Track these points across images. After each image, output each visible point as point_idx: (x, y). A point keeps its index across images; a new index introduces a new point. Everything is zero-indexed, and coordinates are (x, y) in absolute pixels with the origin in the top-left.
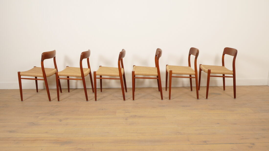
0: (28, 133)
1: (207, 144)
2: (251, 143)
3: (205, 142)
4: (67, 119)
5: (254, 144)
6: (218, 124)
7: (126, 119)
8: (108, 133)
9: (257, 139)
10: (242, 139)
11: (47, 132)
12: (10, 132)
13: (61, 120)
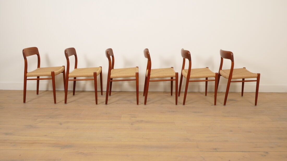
0: (26, 136)
1: (218, 151)
2: (264, 152)
3: (216, 149)
4: (68, 122)
5: (267, 153)
6: (231, 131)
7: (132, 124)
8: (111, 137)
9: (272, 147)
10: (255, 147)
11: (46, 135)
12: (7, 134)
13: (61, 124)
